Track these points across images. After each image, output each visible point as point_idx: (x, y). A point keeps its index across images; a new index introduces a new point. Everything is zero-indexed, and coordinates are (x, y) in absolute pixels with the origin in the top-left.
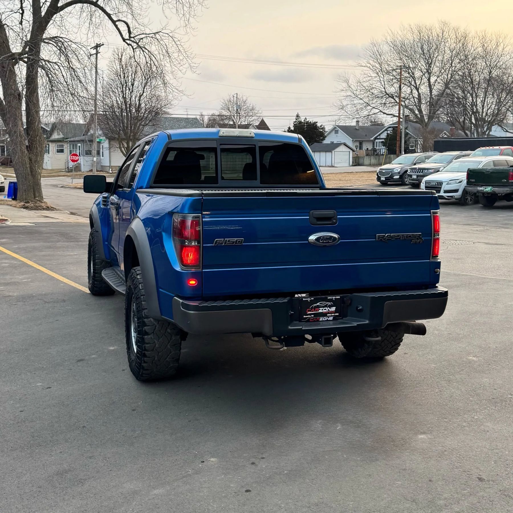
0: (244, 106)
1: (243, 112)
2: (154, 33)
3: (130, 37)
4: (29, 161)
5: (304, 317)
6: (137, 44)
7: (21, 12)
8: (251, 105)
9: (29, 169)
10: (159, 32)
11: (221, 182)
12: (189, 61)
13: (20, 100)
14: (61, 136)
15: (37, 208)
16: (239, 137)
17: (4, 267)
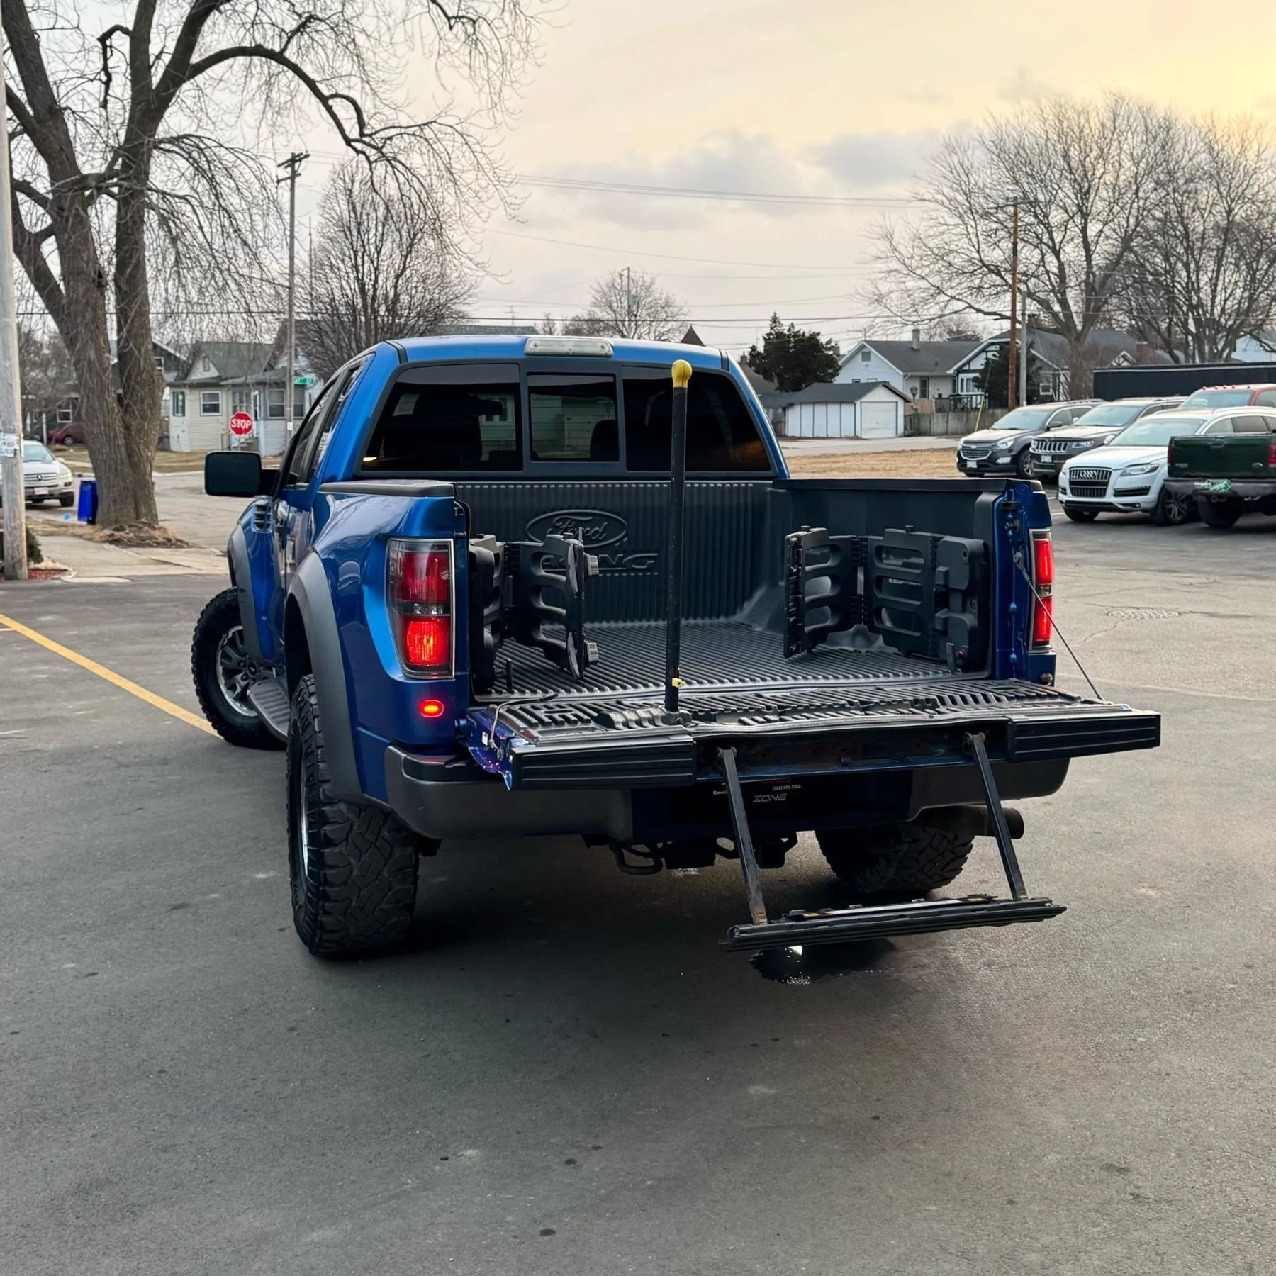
0: (646, 297)
1: (645, 312)
2: (419, 126)
3: (362, 134)
4: (122, 430)
6: (379, 149)
7: (104, 78)
8: (664, 296)
9: (123, 449)
10: (431, 123)
11: (530, 466)
12: (502, 190)
13: (101, 286)
14: (213, 373)
15: (141, 543)
16: (574, 355)
17: (35, 682)
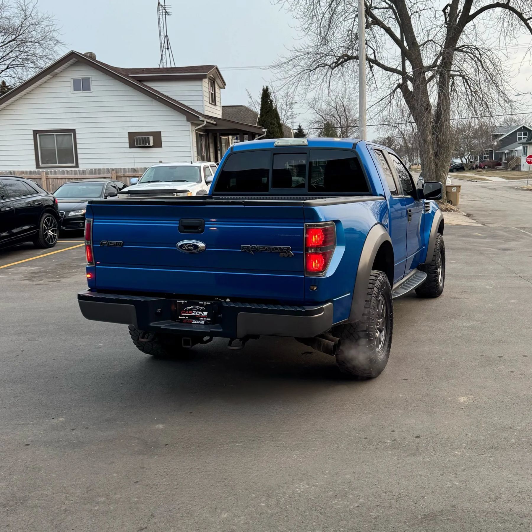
4: (434, 166)
5: (179, 317)
9: (434, 173)
11: (271, 190)
